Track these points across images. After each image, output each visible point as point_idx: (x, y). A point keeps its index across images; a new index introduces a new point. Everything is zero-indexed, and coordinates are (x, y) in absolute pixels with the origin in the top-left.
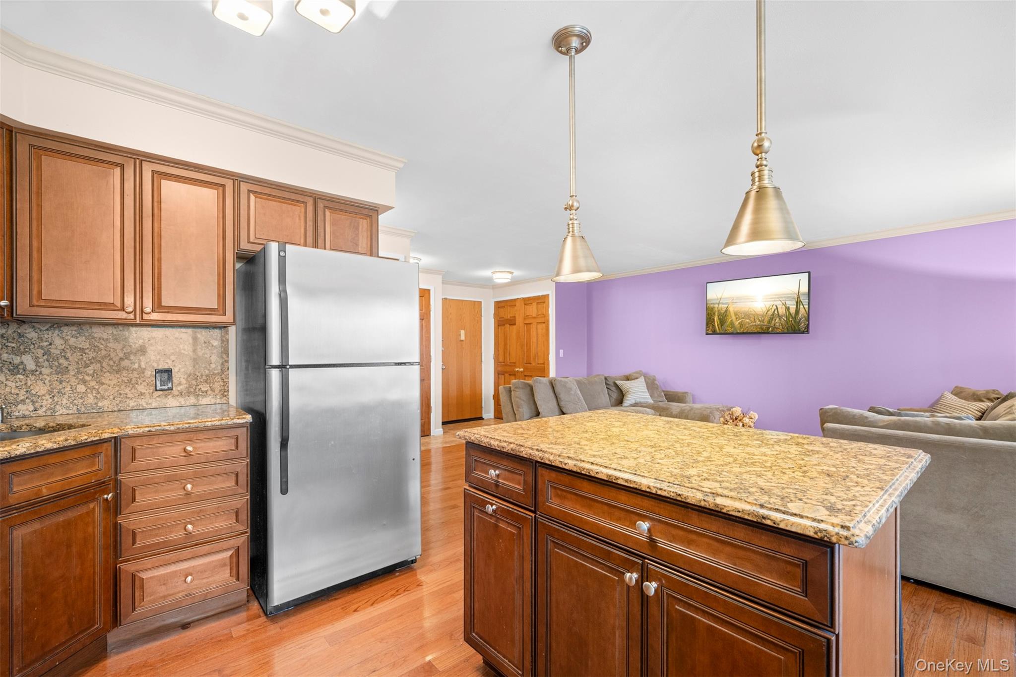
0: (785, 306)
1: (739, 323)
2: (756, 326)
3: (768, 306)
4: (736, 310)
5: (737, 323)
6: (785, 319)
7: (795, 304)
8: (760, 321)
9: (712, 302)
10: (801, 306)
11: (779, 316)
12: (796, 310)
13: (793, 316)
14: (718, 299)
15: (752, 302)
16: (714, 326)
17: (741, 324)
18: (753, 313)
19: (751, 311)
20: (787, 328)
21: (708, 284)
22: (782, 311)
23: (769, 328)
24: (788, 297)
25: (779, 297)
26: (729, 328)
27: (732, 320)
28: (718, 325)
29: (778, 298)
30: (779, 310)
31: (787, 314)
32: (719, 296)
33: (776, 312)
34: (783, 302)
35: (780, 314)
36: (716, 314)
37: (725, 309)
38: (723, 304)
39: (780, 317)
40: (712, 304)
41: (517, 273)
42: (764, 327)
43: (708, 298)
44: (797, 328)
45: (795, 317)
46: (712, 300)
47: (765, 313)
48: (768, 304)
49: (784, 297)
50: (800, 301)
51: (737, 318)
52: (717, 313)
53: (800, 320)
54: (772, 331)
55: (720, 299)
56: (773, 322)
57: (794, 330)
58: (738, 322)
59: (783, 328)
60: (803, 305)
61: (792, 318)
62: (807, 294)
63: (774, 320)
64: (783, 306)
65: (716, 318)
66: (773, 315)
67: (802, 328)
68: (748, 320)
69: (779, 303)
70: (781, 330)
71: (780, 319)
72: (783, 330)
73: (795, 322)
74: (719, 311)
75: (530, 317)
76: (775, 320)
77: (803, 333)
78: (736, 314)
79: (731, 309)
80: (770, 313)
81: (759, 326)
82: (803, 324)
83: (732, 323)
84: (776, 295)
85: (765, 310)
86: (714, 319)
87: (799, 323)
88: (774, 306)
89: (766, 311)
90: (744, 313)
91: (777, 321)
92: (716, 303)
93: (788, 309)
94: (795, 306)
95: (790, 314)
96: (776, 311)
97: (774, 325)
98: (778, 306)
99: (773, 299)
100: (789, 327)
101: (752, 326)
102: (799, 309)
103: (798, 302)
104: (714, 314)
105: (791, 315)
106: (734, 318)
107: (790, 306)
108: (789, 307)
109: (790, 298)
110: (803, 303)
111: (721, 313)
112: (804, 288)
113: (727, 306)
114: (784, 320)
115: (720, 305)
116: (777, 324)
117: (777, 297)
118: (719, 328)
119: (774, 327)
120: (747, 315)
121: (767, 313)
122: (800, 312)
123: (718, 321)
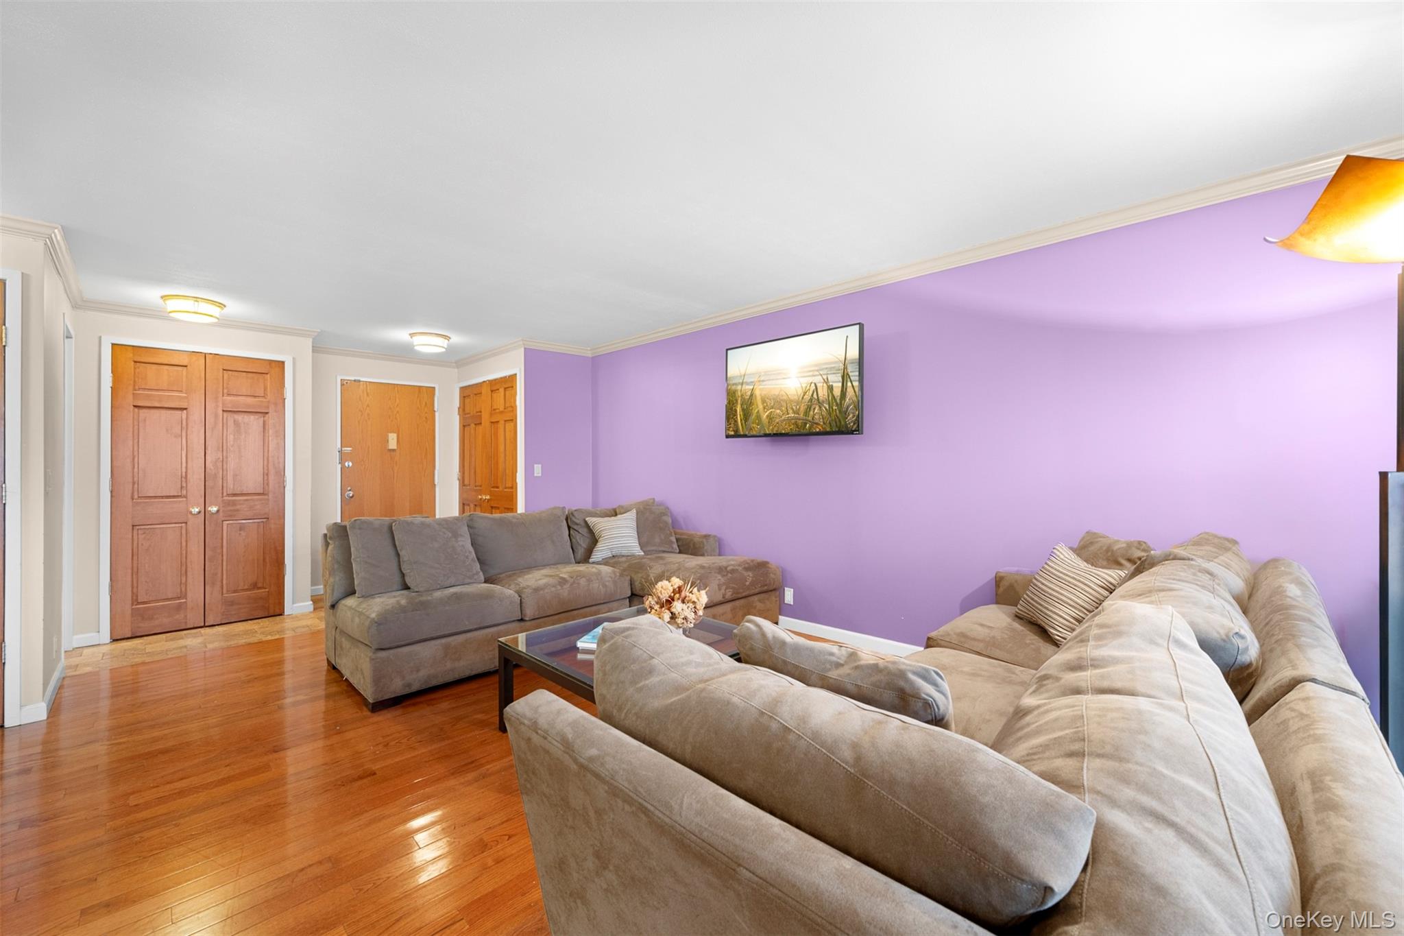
0: (826, 383)
1: (767, 416)
2: (789, 419)
3: (804, 386)
4: (764, 393)
5: (765, 416)
6: (827, 408)
7: (841, 380)
8: (794, 412)
9: (734, 382)
10: (849, 384)
11: (819, 402)
12: (842, 391)
13: (838, 401)
14: (741, 376)
15: (784, 378)
16: (736, 421)
17: (770, 418)
18: (785, 398)
19: (782, 396)
20: (830, 423)
21: (729, 352)
22: (823, 393)
23: (806, 424)
24: (831, 369)
25: (819, 369)
26: (754, 425)
27: (758, 412)
28: (741, 420)
29: (817, 371)
30: (819, 393)
31: (830, 398)
32: (743, 373)
33: (815, 396)
34: (825, 377)
35: (821, 398)
36: (739, 401)
37: (749, 393)
38: (748, 384)
39: (820, 403)
40: (734, 384)
41: (456, 339)
42: (800, 422)
43: (729, 375)
44: (843, 423)
45: (841, 403)
46: (734, 378)
47: (801, 399)
48: (805, 382)
49: (827, 368)
50: (848, 374)
51: (764, 408)
52: (740, 398)
53: (847, 409)
54: (810, 428)
55: (744, 375)
56: (811, 413)
57: (839, 428)
58: (767, 414)
59: (824, 423)
60: (851, 382)
61: (837, 405)
62: (858, 361)
63: (812, 409)
64: (825, 385)
65: (739, 409)
66: (811, 400)
67: (849, 423)
68: (778, 411)
69: (818, 379)
70: (822, 427)
71: (820, 407)
72: (824, 426)
73: (840, 411)
74: (742, 395)
75: (497, 411)
76: (814, 409)
77: (851, 432)
78: (764, 401)
79: (757, 393)
80: (807, 397)
81: (793, 421)
82: (851, 416)
83: (759, 417)
84: (816, 365)
85: (800, 392)
86: (736, 411)
87: (845, 413)
88: (813, 385)
89: (802, 394)
90: (774, 399)
91: (816, 411)
92: (739, 383)
93: (831, 388)
94: (840, 384)
95: (834, 397)
96: (815, 393)
97: (813, 419)
98: (818, 385)
99: (811, 373)
100: (832, 420)
101: (784, 420)
102: (846, 389)
103: (845, 377)
104: (737, 401)
105: (835, 400)
106: (761, 407)
107: (834, 385)
108: (832, 386)
109: (832, 370)
110: (852, 378)
111: (744, 399)
112: (854, 353)
113: (752, 387)
114: (826, 409)
115: (744, 386)
116: (817, 417)
117: (816, 368)
118: (742, 424)
119: (814, 423)
120: (778, 402)
121: (803, 398)
122: (847, 394)
123: (741, 413)
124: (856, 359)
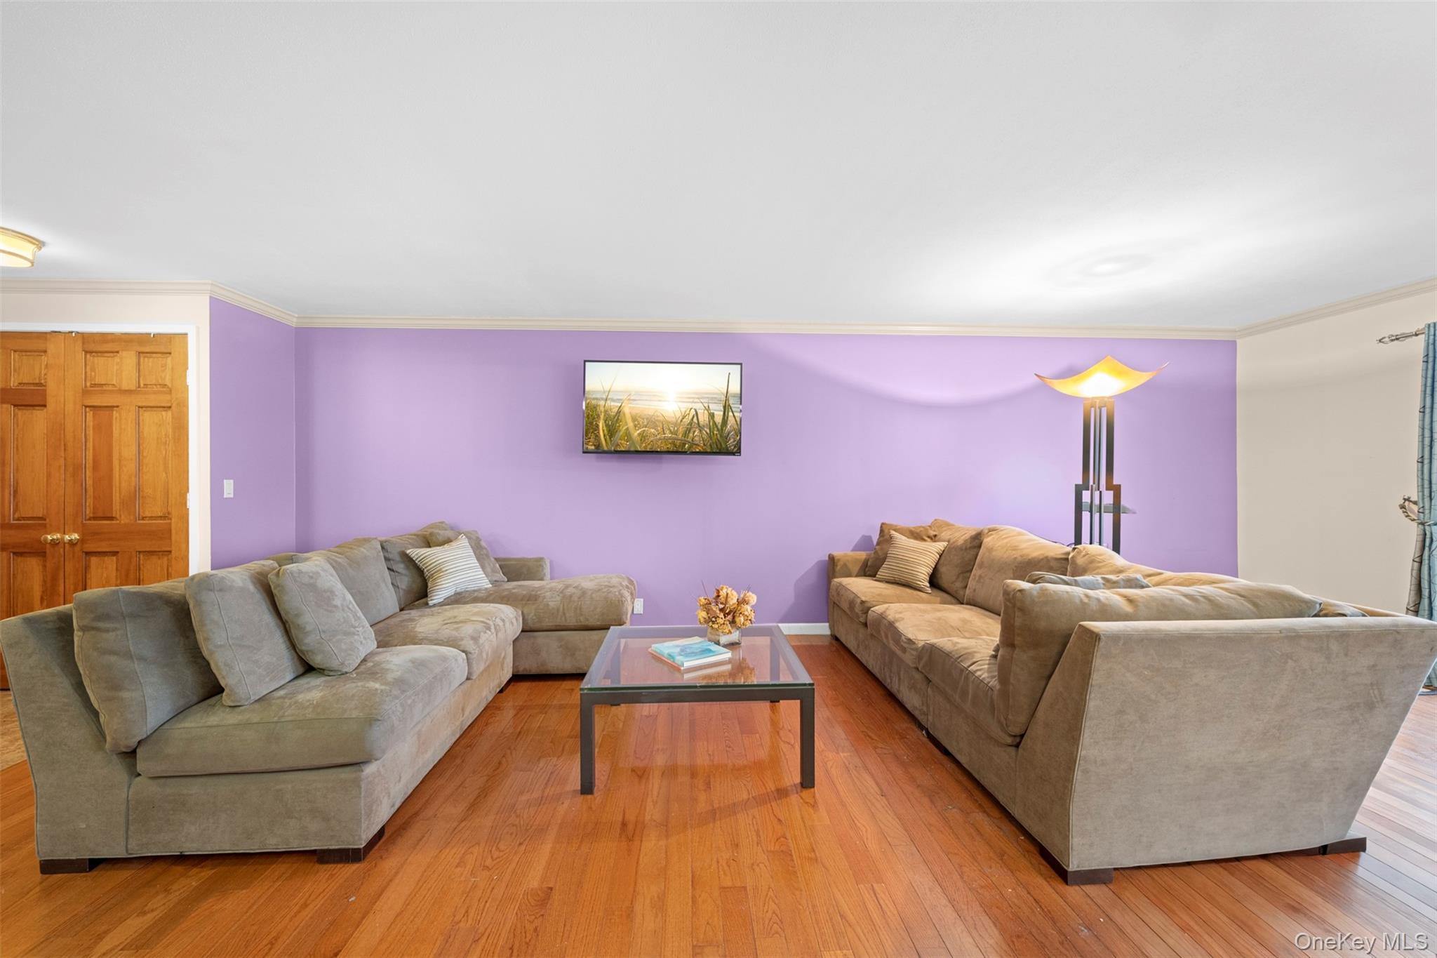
0: (708, 411)
1: (639, 434)
2: (666, 439)
3: (683, 410)
4: (634, 412)
5: (636, 434)
6: (708, 431)
7: (723, 410)
8: (671, 432)
9: (594, 396)
10: (731, 414)
11: (699, 426)
12: (723, 418)
13: (719, 427)
14: (604, 392)
15: (660, 401)
16: (597, 436)
17: (643, 437)
18: (661, 418)
19: (658, 416)
20: (710, 445)
21: (587, 363)
22: (704, 418)
23: (684, 444)
24: (712, 398)
25: (700, 397)
26: (623, 442)
27: (627, 429)
28: (604, 436)
29: (698, 398)
30: (699, 418)
31: (711, 424)
32: (607, 388)
33: (695, 420)
34: (706, 405)
35: (701, 423)
36: (602, 416)
37: (616, 410)
38: (613, 400)
39: (700, 428)
40: (594, 399)
42: (678, 443)
43: (587, 388)
44: (723, 446)
45: (722, 429)
46: (594, 392)
47: (679, 421)
48: (684, 407)
49: (708, 398)
50: (729, 405)
51: (635, 426)
52: (603, 414)
53: (729, 434)
54: (689, 448)
55: (609, 392)
56: (691, 435)
57: (720, 450)
58: (638, 432)
59: (704, 445)
60: (732, 412)
61: (718, 430)
63: (692, 431)
64: (706, 412)
65: (601, 424)
66: (691, 424)
67: (731, 447)
68: (652, 430)
69: (699, 406)
70: (702, 447)
71: (700, 431)
72: (704, 447)
73: (721, 436)
74: (606, 411)
75: (110, 388)
76: (694, 432)
77: (733, 454)
78: (634, 419)
79: (626, 410)
80: (687, 420)
81: (670, 441)
82: (732, 440)
83: (628, 434)
84: (696, 393)
85: (679, 415)
86: (597, 426)
87: (726, 438)
88: (693, 410)
89: (681, 418)
90: (647, 419)
91: (696, 434)
92: (602, 399)
93: (712, 416)
94: (722, 413)
95: (715, 424)
96: (695, 418)
97: (692, 440)
98: (699, 411)
99: (691, 400)
100: (713, 443)
101: (660, 439)
102: (727, 418)
103: (727, 408)
104: (598, 416)
105: (717, 427)
106: (631, 425)
107: (716, 413)
108: (713, 414)
109: (714, 400)
110: (734, 409)
111: (609, 415)
112: (735, 388)
113: (619, 405)
114: (707, 433)
115: (608, 402)
116: (697, 439)
117: (697, 396)
118: (606, 440)
119: (693, 444)
120: (652, 422)
121: (681, 421)
122: (729, 422)
123: (605, 428)
124: (737, 394)
